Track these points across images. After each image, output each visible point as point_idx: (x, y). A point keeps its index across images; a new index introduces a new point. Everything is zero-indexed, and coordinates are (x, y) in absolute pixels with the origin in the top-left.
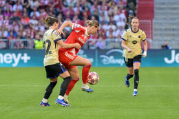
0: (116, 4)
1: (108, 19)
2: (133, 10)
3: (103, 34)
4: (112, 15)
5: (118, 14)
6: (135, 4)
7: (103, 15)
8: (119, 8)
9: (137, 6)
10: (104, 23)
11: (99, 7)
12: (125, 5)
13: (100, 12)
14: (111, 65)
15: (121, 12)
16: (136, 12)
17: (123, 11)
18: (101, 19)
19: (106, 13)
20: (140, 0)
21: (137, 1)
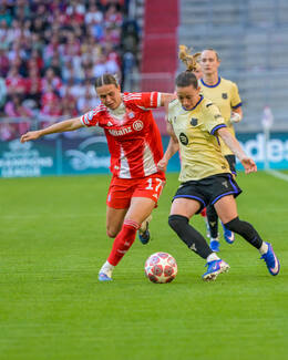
0: (97, 41)
1: (80, 74)
2: (135, 53)
3: (72, 106)
4: (88, 66)
5: (102, 63)
6: (137, 40)
7: (70, 66)
8: (103, 50)
9: (142, 45)
10: (72, 82)
11: (61, 48)
12: (117, 43)
13: (65, 59)
14: (91, 170)
15: (108, 59)
16: (140, 56)
17: (113, 55)
18: (66, 74)
19: (77, 61)
20: (147, 33)
21: (142, 34)
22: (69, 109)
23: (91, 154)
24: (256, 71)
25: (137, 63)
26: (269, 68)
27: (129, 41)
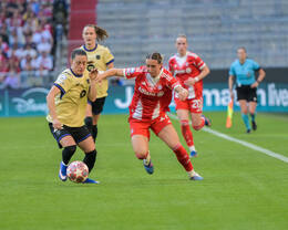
0: (35, 15)
1: (22, 40)
2: (64, 24)
3: (17, 64)
4: (28, 34)
5: (39, 32)
6: (66, 15)
7: (15, 34)
8: (40, 22)
9: (69, 19)
10: (16, 46)
11: (8, 21)
12: (50, 17)
13: (11, 29)
14: (31, 113)
15: (44, 29)
16: (68, 27)
17: (47, 26)
18: (12, 40)
19: (20, 30)
20: (73, 9)
21: (69, 10)
22: (14, 67)
23: (31, 101)
24: (156, 38)
25: (66, 32)
26: (166, 36)
27: (60, 15)
